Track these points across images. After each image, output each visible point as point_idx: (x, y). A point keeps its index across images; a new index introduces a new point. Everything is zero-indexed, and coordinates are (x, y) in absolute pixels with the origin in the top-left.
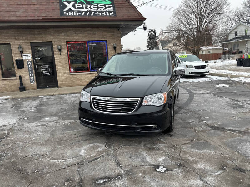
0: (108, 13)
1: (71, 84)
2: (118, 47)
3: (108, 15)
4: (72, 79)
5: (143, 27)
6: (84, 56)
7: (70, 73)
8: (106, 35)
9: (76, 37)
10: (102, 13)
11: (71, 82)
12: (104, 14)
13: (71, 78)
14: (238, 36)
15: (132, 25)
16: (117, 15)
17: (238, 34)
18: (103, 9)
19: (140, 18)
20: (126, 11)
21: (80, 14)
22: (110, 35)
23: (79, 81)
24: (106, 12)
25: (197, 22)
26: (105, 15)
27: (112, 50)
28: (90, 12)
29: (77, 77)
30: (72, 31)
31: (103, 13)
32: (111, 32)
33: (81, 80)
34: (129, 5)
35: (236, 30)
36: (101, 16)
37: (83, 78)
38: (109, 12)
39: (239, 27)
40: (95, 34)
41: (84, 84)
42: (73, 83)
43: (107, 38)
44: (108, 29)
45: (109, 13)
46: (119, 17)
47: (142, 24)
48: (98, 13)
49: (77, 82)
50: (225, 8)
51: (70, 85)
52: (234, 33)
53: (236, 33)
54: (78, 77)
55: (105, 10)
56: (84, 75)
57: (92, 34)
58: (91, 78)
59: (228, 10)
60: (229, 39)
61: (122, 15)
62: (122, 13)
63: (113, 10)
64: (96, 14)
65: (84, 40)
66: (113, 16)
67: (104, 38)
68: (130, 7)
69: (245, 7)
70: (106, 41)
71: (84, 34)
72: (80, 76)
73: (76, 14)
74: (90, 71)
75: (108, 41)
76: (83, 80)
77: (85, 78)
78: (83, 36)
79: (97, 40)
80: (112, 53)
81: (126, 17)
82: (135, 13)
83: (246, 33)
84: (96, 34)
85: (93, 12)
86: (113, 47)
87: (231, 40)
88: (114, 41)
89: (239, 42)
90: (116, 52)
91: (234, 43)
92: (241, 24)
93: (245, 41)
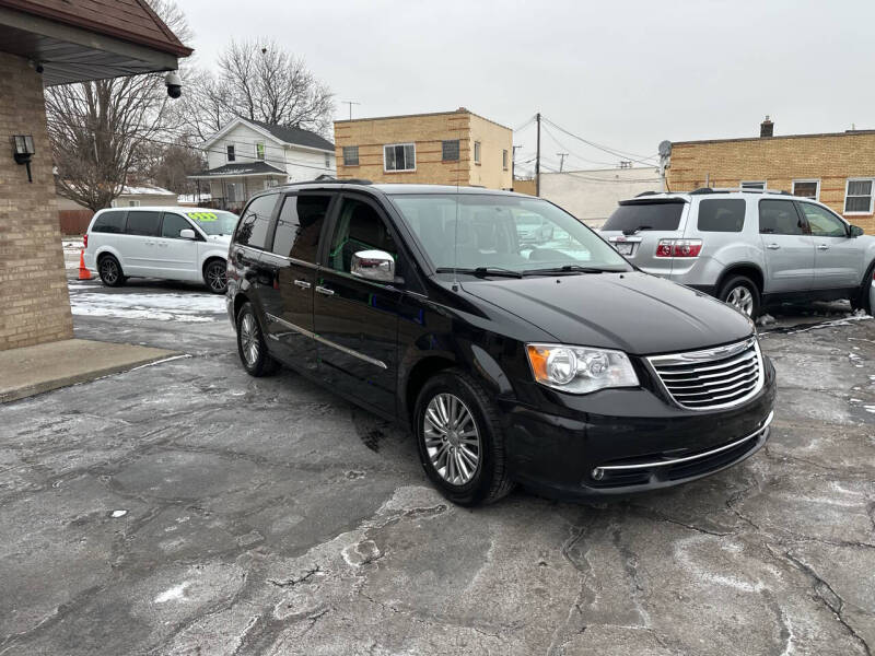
14: (238, 160)
17: (236, 153)
19: (168, 40)
27: (6, 168)
35: (231, 140)
39: (237, 132)
52: (223, 148)
53: (231, 149)
60: (211, 168)
80: (7, 184)
83: (260, 156)
86: (9, 153)
87: (220, 169)
88: (14, 122)
89: (245, 179)
90: (30, 181)
91: (230, 179)
92: (241, 124)
93: (261, 179)
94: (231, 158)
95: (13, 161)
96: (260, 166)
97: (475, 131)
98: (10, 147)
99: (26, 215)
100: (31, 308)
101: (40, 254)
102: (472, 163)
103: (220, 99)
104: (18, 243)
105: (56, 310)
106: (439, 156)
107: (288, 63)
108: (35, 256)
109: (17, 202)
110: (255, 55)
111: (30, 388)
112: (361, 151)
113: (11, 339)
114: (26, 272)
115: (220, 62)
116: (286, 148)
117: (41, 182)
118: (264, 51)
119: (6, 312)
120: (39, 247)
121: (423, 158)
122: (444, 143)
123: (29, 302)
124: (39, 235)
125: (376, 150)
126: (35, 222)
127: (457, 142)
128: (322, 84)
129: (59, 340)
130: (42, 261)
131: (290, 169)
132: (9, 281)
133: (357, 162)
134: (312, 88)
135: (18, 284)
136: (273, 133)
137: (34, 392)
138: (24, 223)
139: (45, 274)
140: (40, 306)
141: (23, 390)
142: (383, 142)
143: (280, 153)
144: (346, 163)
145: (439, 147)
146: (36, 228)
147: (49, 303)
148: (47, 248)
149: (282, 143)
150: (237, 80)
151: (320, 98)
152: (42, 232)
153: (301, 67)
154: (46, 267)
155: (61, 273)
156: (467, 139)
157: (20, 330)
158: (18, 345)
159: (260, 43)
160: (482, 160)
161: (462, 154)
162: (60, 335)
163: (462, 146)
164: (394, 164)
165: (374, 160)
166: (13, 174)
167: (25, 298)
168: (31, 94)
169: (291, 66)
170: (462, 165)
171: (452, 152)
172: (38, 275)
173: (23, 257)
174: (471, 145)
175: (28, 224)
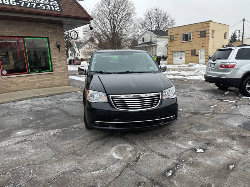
0: (52, 7)
1: (4, 89)
2: (62, 46)
3: (53, 9)
4: (5, 84)
5: (90, 27)
6: (4, 55)
7: (2, 76)
8: (47, 32)
9: (8, 32)
10: (46, 7)
11: (4, 87)
12: (48, 8)
13: (4, 82)
14: (145, 42)
15: (79, 23)
16: (63, 11)
17: (145, 40)
18: (46, 3)
19: (87, 17)
20: (72, 8)
21: (19, 4)
22: (52, 32)
23: (16, 86)
24: (50, 5)
25: (111, 27)
26: (50, 9)
27: (55, 49)
28: (31, 3)
29: (11, 81)
30: (4, 24)
31: (48, 6)
32: (54, 29)
33: (18, 84)
34: (73, 2)
35: (143, 36)
36: (45, 9)
37: (21, 82)
38: (54, 6)
39: (145, 34)
40: (34, 29)
41: (21, 88)
42: (7, 88)
43: (49, 35)
44: (49, 25)
45: (54, 8)
46: (66, 13)
47: (88, 24)
48: (41, 5)
49: (12, 87)
50: (133, 17)
51: (4, 91)
52: (141, 39)
53: (143, 39)
54: (13, 81)
55: (49, 3)
56: (22, 78)
57: (30, 29)
58: (31, 81)
59: (135, 18)
60: (138, 44)
61: (69, 12)
62: (68, 9)
63: (58, 5)
64: (39, 6)
65: (20, 36)
66: (59, 11)
67: (45, 35)
68: (75, 4)
69: (145, 17)
70: (48, 38)
71: (20, 29)
72: (17, 79)
73: (13, 3)
74: (29, 73)
75: (49, 38)
76: (21, 83)
77: (24, 81)
78: (18, 31)
79: (36, 36)
80: (55, 52)
81: (73, 14)
82: (82, 11)
83: (151, 40)
84: (36, 29)
85: (35, 4)
86: (56, 46)
87: (140, 44)
88: (57, 39)
89: (146, 47)
90: (60, 51)
91: (143, 47)
92: (146, 32)
93: (150, 46)
94: (143, 41)
95: (57, 47)
96: (150, 43)
97: (212, 27)
98: (56, 44)
99: (59, 59)
100: (60, 79)
101: (62, 67)
102: (210, 37)
103: (143, 25)
104: (57, 65)
105: (66, 79)
106: (199, 36)
107: (162, 12)
108: (61, 67)
109: (58, 56)
110: (154, 11)
111: (47, 95)
112: (175, 36)
113: (56, 85)
114: (59, 71)
115: (144, 15)
116: (157, 37)
117: (63, 51)
118: (156, 10)
119: (55, 79)
120: (62, 66)
121: (194, 37)
122: (201, 32)
123: (60, 77)
124: (62, 63)
125: (179, 36)
126: (61, 60)
127: (205, 31)
128: (172, 17)
129: (66, 86)
130: (63, 69)
131: (158, 43)
132: (55, 73)
133: (174, 40)
134: (169, 19)
135: (57, 73)
136: (154, 33)
137: (48, 96)
138: (59, 60)
139: (63, 71)
140: (62, 78)
141: (45, 95)
142: (181, 33)
143: (156, 39)
144: (171, 40)
145: (199, 33)
146: (62, 61)
147: (64, 78)
148: (64, 66)
149: (156, 36)
150: (149, 19)
151: (171, 21)
152: (63, 62)
153: (166, 13)
154: (64, 70)
155: (67, 71)
156: (209, 30)
157: (58, 83)
158: (57, 86)
159: (155, 8)
160: (215, 36)
161: (207, 35)
162: (67, 85)
163: (207, 32)
164: (185, 39)
165: (179, 39)
166: (57, 50)
167: (59, 76)
168: (61, 32)
169: (163, 13)
170: (207, 38)
171: (203, 34)
172: (62, 71)
173: (59, 68)
174: (210, 32)
175: (60, 61)
